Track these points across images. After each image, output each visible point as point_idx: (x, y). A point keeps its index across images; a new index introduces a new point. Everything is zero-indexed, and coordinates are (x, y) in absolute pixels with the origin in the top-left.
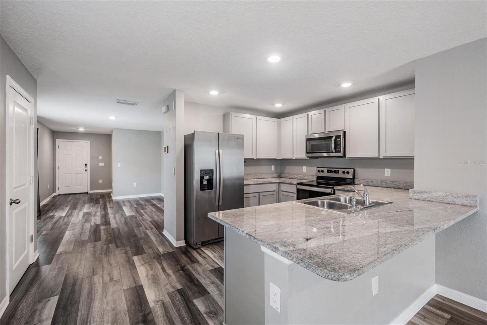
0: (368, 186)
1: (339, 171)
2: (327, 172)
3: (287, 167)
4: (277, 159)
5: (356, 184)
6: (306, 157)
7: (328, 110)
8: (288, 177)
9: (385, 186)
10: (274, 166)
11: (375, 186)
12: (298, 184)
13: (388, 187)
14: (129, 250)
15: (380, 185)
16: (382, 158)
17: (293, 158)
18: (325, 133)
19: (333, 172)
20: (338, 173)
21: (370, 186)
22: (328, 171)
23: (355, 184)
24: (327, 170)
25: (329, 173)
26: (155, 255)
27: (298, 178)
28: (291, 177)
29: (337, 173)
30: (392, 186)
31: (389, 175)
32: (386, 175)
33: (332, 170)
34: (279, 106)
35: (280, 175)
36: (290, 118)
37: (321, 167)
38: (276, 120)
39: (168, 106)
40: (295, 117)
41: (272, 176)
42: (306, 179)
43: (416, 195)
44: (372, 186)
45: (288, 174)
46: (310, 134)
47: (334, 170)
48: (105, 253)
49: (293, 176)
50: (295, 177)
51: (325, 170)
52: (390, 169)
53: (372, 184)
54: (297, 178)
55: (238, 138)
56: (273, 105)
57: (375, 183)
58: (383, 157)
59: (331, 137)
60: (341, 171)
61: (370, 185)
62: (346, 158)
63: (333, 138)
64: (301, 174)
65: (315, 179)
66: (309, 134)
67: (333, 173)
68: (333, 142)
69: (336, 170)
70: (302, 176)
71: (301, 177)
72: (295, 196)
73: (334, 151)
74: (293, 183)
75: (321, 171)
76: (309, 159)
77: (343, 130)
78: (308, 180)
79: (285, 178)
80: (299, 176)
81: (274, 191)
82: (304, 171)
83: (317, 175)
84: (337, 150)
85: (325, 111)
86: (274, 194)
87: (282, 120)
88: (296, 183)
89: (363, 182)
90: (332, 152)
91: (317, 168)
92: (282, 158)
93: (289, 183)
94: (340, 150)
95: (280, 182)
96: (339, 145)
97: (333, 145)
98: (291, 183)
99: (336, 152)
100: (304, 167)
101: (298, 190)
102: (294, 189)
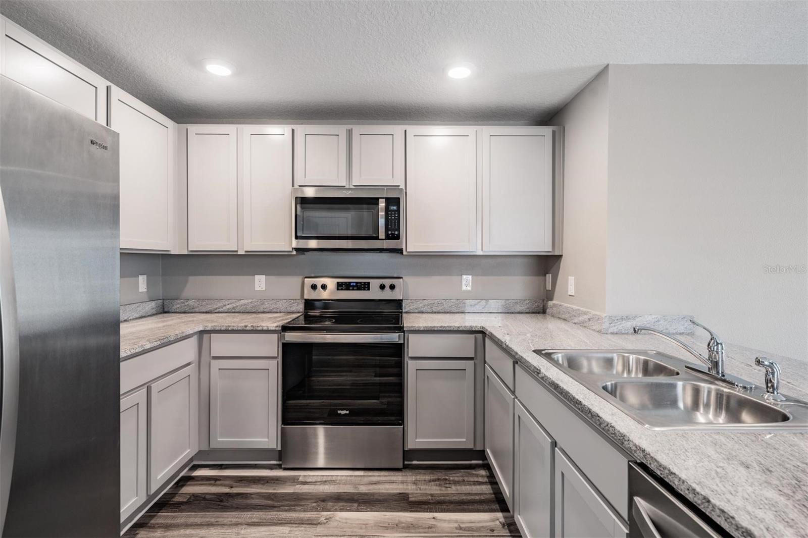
0: (432, 313)
1: (368, 283)
2: (338, 289)
3: (191, 279)
4: (171, 253)
5: (406, 312)
6: (291, 250)
7: (357, 129)
8: (197, 310)
10: (145, 276)
11: (445, 313)
12: (285, 328)
15: (454, 310)
17: (237, 251)
18: (347, 187)
19: (353, 286)
20: (369, 289)
21: (435, 313)
22: (340, 286)
23: (404, 311)
24: (338, 283)
25: (342, 289)
27: (237, 310)
28: (209, 308)
29: (364, 290)
30: (477, 308)
31: (470, 288)
32: (464, 288)
33: (350, 283)
35: (163, 306)
36: (230, 128)
37: (313, 275)
38: (170, 124)
41: (141, 313)
43: (614, 325)
44: (439, 313)
46: (300, 186)
47: (357, 283)
49: (220, 304)
50: (228, 307)
51: (331, 283)
52: (472, 276)
53: (439, 309)
54: (234, 308)
57: (446, 307)
59: (375, 201)
60: (375, 284)
61: (435, 311)
62: (405, 253)
63: (382, 204)
64: (247, 299)
65: (301, 307)
66: (296, 186)
67: (353, 290)
68: (382, 214)
69: (360, 283)
70: (251, 303)
72: (274, 368)
73: (382, 235)
74: (265, 328)
75: (319, 286)
76: (294, 255)
77: (399, 186)
78: (274, 312)
79: (184, 313)
80: (243, 302)
81: (189, 364)
82: (257, 288)
83: (306, 297)
84: (390, 232)
85: (350, 133)
86: (189, 376)
87: (194, 129)
88: (277, 326)
89: (421, 305)
90: (377, 238)
91: (306, 279)
92: (190, 249)
93: (248, 328)
94: (396, 233)
95: (209, 328)
96: (395, 222)
97: (382, 222)
98: (259, 328)
99: (388, 237)
100: (256, 276)
101: (287, 348)
102: (271, 346)
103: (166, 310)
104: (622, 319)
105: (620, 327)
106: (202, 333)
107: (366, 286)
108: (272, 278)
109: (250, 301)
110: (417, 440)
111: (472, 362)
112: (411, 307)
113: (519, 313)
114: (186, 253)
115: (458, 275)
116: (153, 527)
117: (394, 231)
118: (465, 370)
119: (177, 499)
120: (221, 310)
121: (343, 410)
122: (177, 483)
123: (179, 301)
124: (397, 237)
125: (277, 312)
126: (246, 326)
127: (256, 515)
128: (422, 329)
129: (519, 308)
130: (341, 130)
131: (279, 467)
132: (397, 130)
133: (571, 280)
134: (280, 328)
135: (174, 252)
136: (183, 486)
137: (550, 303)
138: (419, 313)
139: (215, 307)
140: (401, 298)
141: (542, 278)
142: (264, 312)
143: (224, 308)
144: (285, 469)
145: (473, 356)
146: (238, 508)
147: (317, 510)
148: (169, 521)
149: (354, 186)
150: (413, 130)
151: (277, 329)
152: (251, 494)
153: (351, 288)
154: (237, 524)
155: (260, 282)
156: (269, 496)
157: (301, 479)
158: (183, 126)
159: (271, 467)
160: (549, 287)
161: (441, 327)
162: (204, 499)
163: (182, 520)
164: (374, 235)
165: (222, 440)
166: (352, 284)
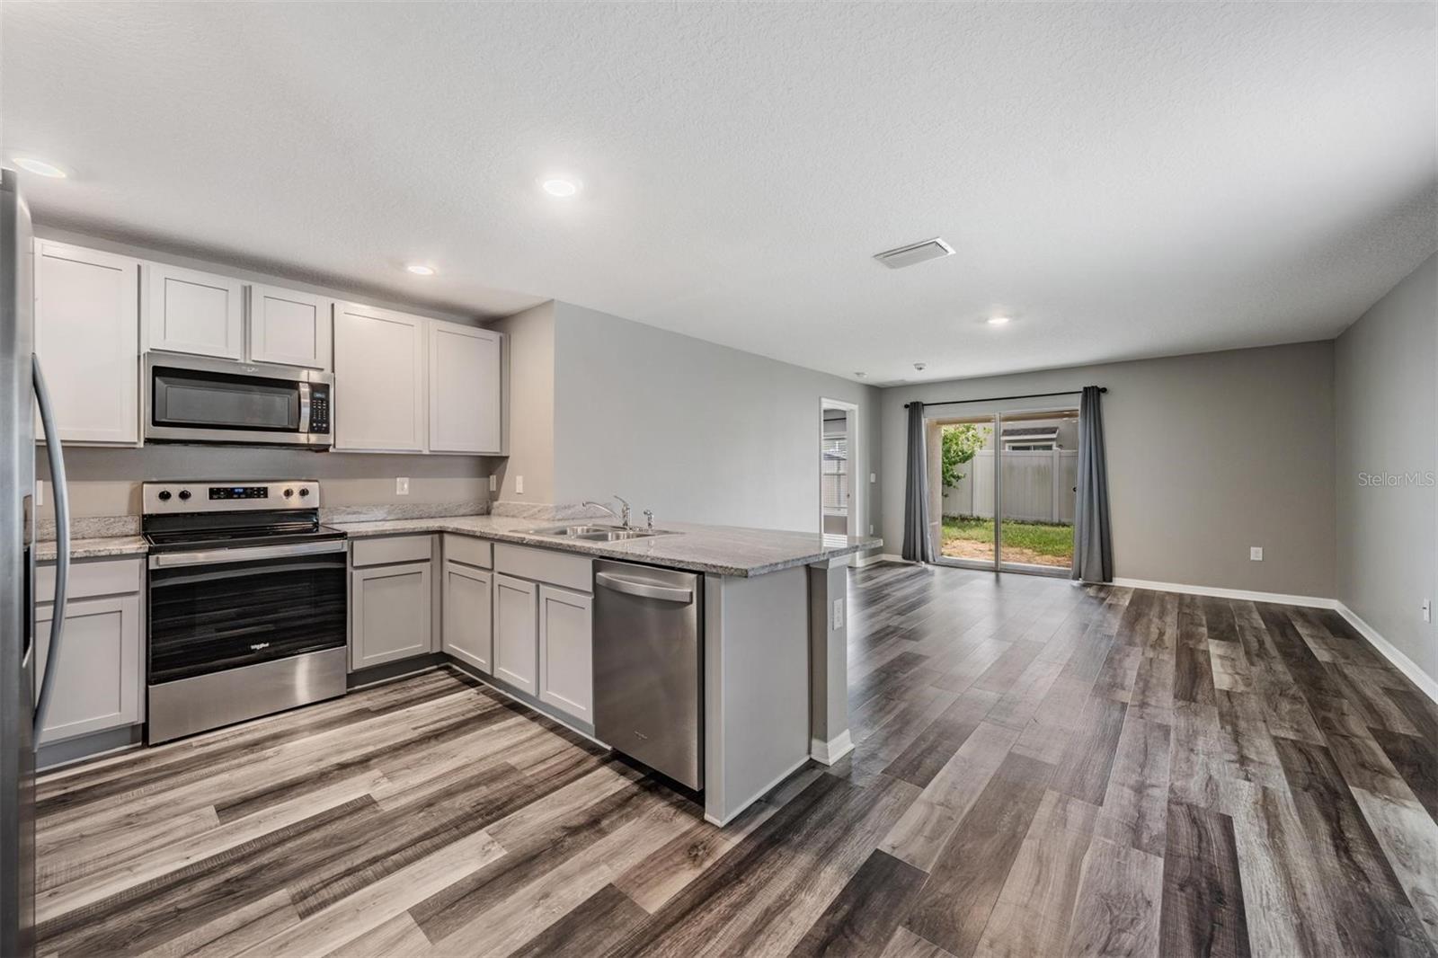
1: (265, 490)
2: (211, 498)
13: (406, 519)
15: (388, 517)
16: (428, 453)
19: (238, 493)
20: (266, 497)
22: (214, 494)
24: (210, 490)
25: (219, 498)
29: (259, 497)
30: (416, 514)
31: (406, 492)
32: (399, 492)
33: (233, 489)
46: (152, 350)
47: (245, 489)
51: (197, 491)
52: (408, 478)
59: (292, 385)
60: (277, 490)
62: (331, 452)
63: (305, 390)
65: (135, 527)
66: (147, 349)
67: (239, 498)
68: (306, 401)
69: (252, 488)
72: (133, 607)
73: (304, 427)
75: (175, 494)
76: (140, 448)
77: (322, 369)
83: (146, 511)
84: (315, 425)
85: (247, 292)
90: (296, 431)
91: (145, 485)
94: (324, 425)
96: (322, 412)
97: (306, 411)
99: (312, 430)
101: (156, 577)
104: (566, 508)
105: (563, 514)
107: (263, 493)
110: (365, 658)
111: (428, 564)
113: (463, 516)
115: (391, 478)
117: (320, 423)
118: (421, 572)
121: (258, 643)
124: (327, 431)
128: (370, 534)
129: (462, 511)
130: (235, 285)
131: (141, 748)
132: (320, 300)
133: (519, 479)
134: (145, 551)
137: (496, 503)
140: (317, 505)
141: (485, 479)
144: (156, 746)
145: (429, 557)
146: (109, 794)
149: (254, 361)
150: (344, 305)
151: (140, 551)
153: (235, 496)
160: (493, 488)
161: (394, 530)
164: (293, 427)
166: (236, 490)
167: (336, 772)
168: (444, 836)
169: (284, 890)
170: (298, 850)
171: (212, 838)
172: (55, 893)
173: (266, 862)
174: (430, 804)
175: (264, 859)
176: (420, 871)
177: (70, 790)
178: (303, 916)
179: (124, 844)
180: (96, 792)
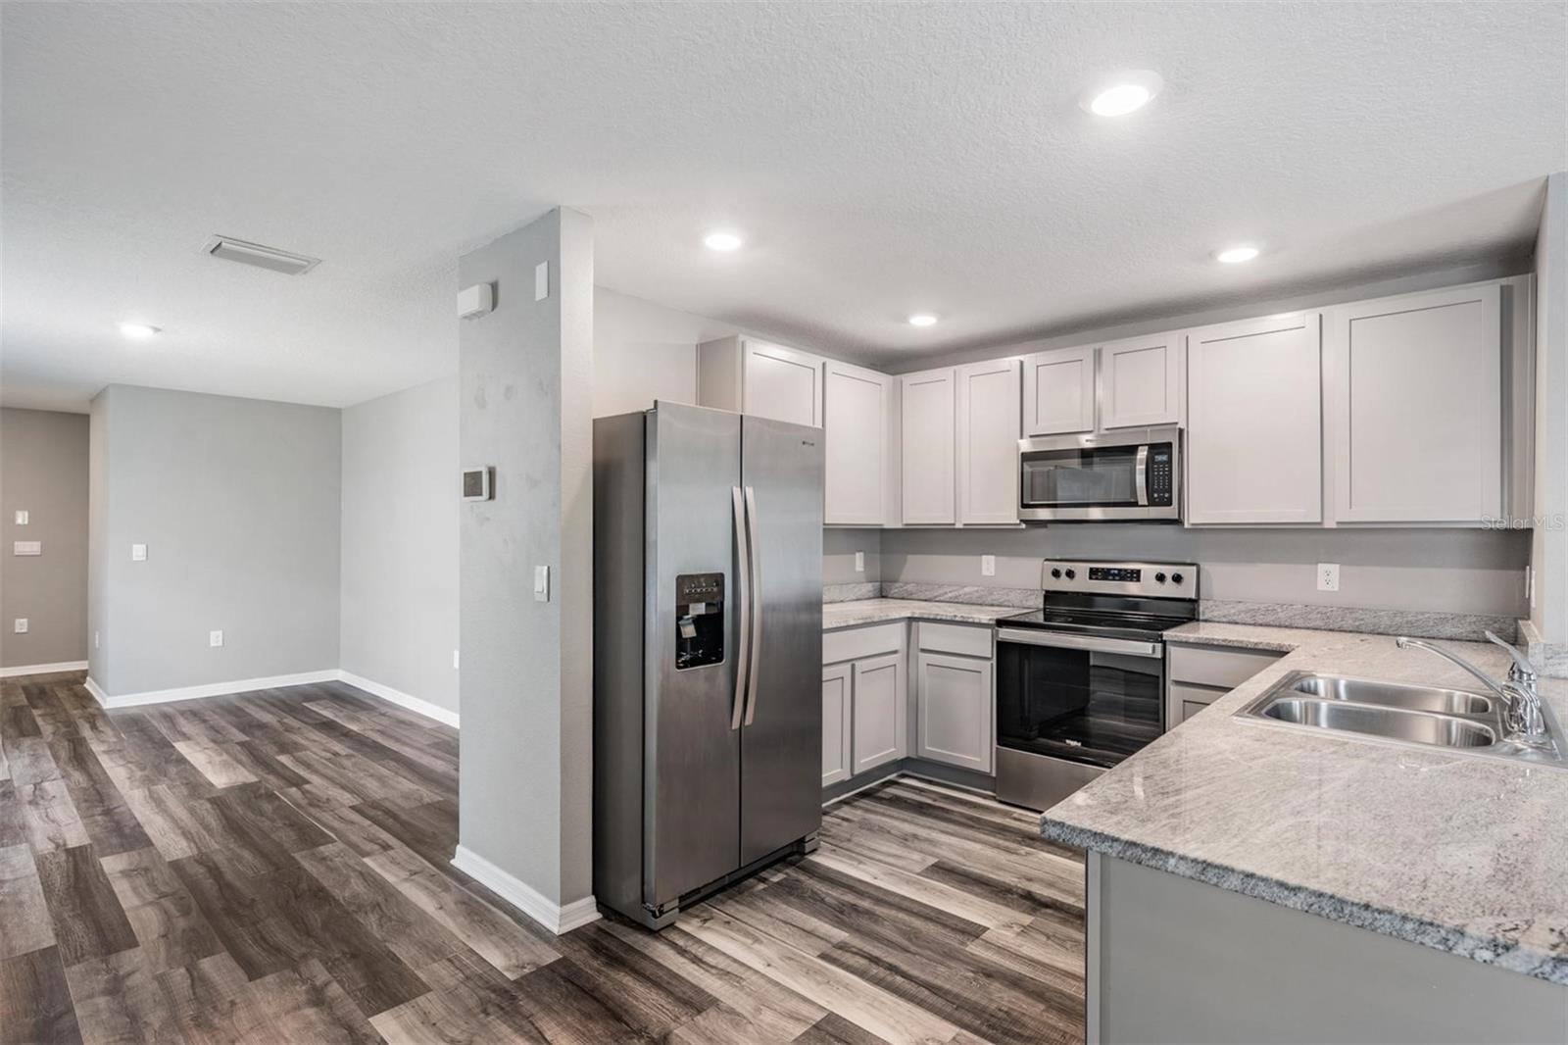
0: (1254, 625)
1: (1138, 572)
2: (1090, 578)
3: (910, 557)
4: (885, 527)
5: (1206, 621)
6: (1018, 522)
7: (1109, 348)
8: (914, 596)
9: (1319, 623)
10: (862, 554)
11: (1280, 626)
12: (1001, 623)
13: (1331, 630)
14: (327, 984)
15: (1300, 623)
16: (1334, 526)
17: (954, 524)
19: (1114, 575)
20: (1139, 580)
21: (1261, 625)
22: (1094, 574)
23: (1201, 618)
24: (1091, 569)
25: (1097, 579)
26: (482, 993)
27: (960, 600)
28: (929, 595)
29: (1131, 580)
30: (1349, 623)
31: (1335, 586)
32: (1321, 586)
33: (1109, 569)
34: (923, 324)
35: (881, 590)
36: (946, 373)
37: (1058, 557)
38: (884, 379)
39: (494, 287)
40: (966, 370)
41: (858, 594)
42: (995, 602)
44: (1268, 625)
45: (917, 584)
46: (1033, 437)
47: (1120, 570)
48: (194, 1019)
49: (941, 592)
50: (950, 595)
51: (1081, 570)
52: (1338, 566)
53: (1269, 619)
54: (956, 597)
55: (804, 443)
56: (904, 319)
57: (1282, 616)
58: (1338, 523)
59: (1132, 450)
60: (1148, 572)
61: (1260, 622)
62: (1186, 526)
63: (1142, 454)
64: (972, 586)
65: (1040, 603)
66: (1027, 438)
67: (1114, 580)
68: (1141, 467)
69: (1126, 570)
70: (977, 591)
71: (977, 595)
72: (988, 670)
73: (1143, 499)
74: (977, 621)
75: (1063, 573)
76: (1022, 529)
77: (1176, 423)
78: (1005, 606)
79: (903, 599)
80: (967, 590)
81: (895, 652)
82: (985, 573)
83: (1045, 588)
84: (1156, 495)
85: (1098, 354)
86: (895, 665)
87: (909, 379)
88: (990, 620)
89: (1233, 611)
90: (1135, 504)
91: (1046, 563)
92: (905, 522)
93: (957, 619)
94: (1167, 495)
95: (916, 616)
96: (1164, 480)
97: (1141, 480)
98: (971, 620)
99: (1152, 503)
100: (984, 557)
101: (1003, 648)
102: (983, 645)
103: (884, 594)
106: (911, 620)
107: (1135, 576)
108: (1003, 559)
109: (976, 589)
112: (1216, 613)
113: (1451, 639)
114: (900, 526)
115: (1311, 563)
116: (855, 807)
117: (1161, 493)
119: (880, 794)
120: (942, 598)
121: (1073, 740)
122: (883, 783)
123: (897, 585)
124: (1171, 501)
125: (1009, 606)
126: (955, 616)
127: (951, 827)
129: (1449, 630)
130: (1086, 352)
131: (994, 798)
132: (1173, 339)
134: (994, 622)
135: (887, 526)
136: (888, 786)
137: (1523, 624)
138: (1229, 623)
139: (936, 594)
140: (1195, 595)
142: (992, 605)
143: (946, 596)
144: (1001, 802)
146: (936, 817)
147: (1020, 843)
148: (869, 807)
149: (1107, 429)
150: (1198, 334)
151: (991, 622)
152: (953, 811)
153: (1111, 578)
154: (930, 828)
155: (988, 564)
156: (971, 818)
157: (1015, 815)
158: (898, 377)
159: (985, 797)
160: (1528, 592)
162: (906, 802)
163: (882, 810)
164: (1132, 500)
165: (930, 750)
166: (1112, 572)
167: (1015, 896)
168: (940, 1002)
169: (847, 935)
170: (894, 921)
171: (902, 879)
172: (834, 850)
173: (877, 913)
174: (988, 975)
175: (879, 910)
176: (883, 1003)
177: (937, 804)
178: (823, 956)
179: (884, 849)
180: (937, 812)
